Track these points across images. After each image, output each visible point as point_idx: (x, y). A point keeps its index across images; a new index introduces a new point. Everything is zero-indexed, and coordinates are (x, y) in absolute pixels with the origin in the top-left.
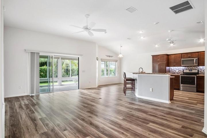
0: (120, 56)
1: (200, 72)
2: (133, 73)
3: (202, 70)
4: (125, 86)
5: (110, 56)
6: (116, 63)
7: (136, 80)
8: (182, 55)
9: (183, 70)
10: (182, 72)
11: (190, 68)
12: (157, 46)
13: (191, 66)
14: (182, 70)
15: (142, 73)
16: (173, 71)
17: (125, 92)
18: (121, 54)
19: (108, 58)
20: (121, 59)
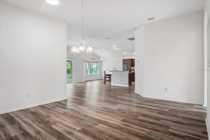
0: (101, 59)
2: (110, 71)
4: (105, 79)
5: (93, 59)
6: (98, 64)
7: (112, 75)
12: (125, 53)
15: (115, 71)
17: (105, 83)
18: (101, 58)
19: (92, 60)
20: (101, 62)
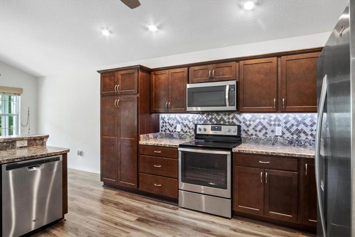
1: (243, 135)
3: (251, 127)
8: (190, 71)
9: (196, 125)
10: (193, 133)
11: (216, 120)
13: (218, 112)
14: (192, 125)
16: (168, 127)
